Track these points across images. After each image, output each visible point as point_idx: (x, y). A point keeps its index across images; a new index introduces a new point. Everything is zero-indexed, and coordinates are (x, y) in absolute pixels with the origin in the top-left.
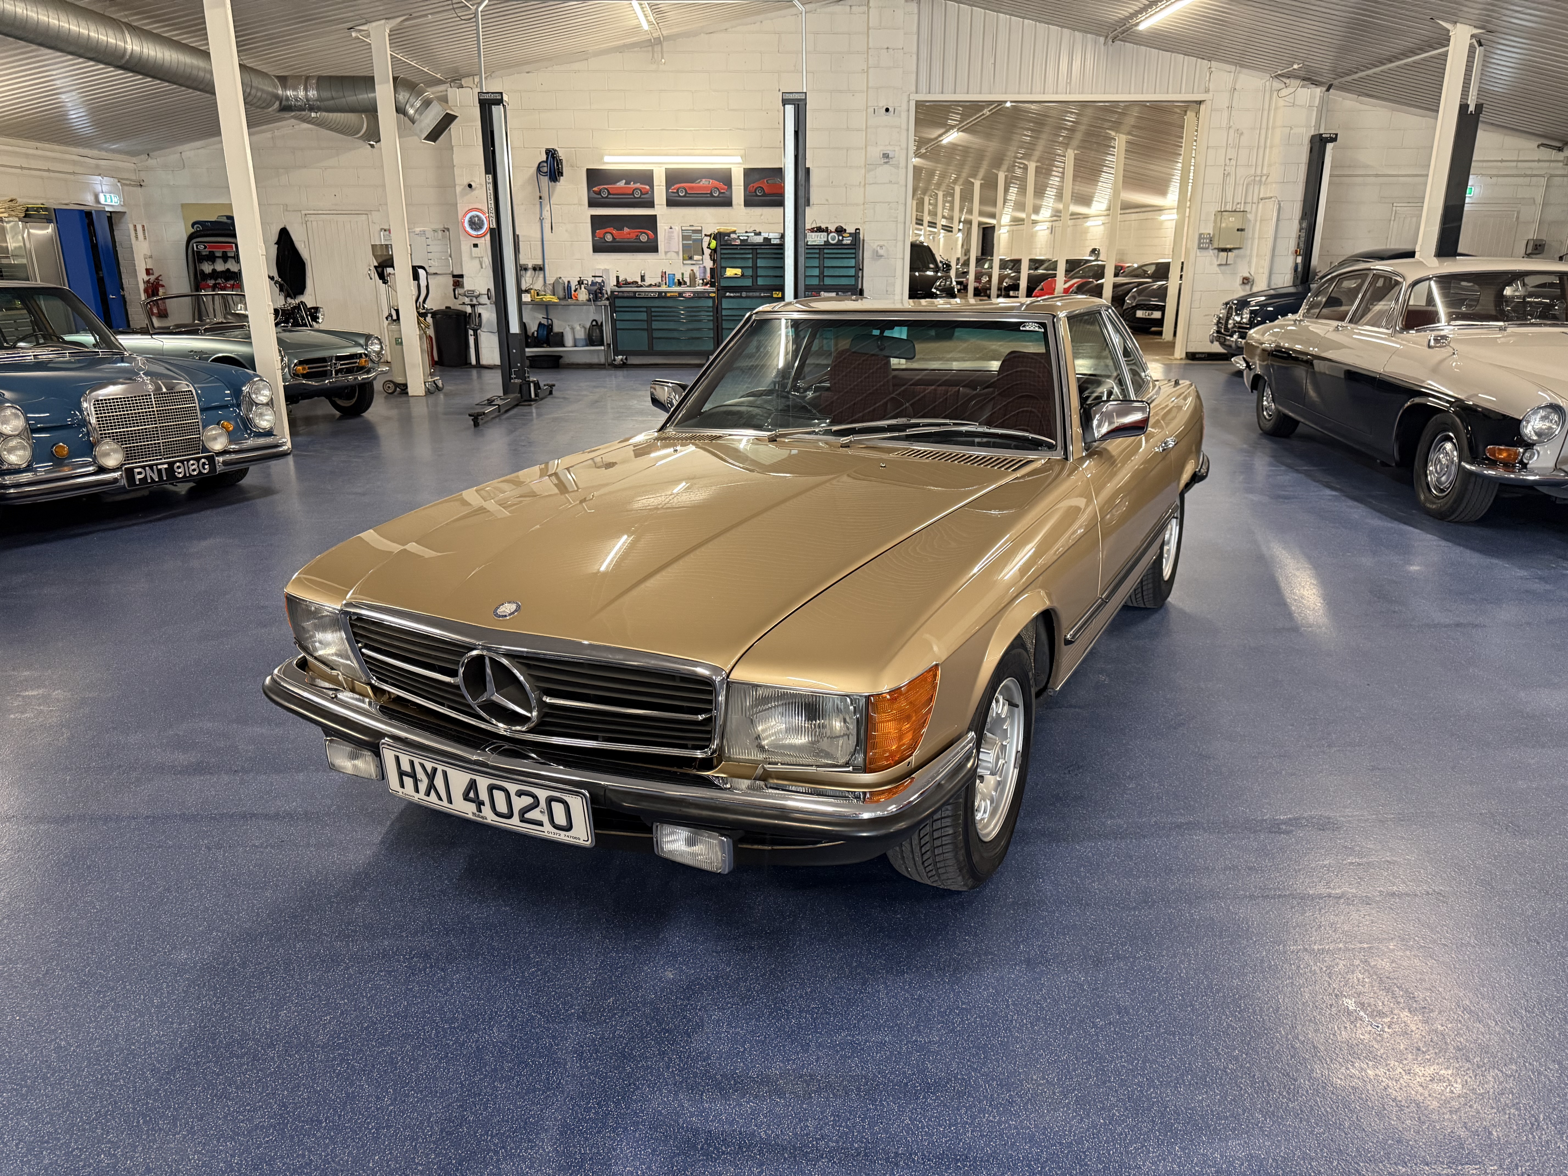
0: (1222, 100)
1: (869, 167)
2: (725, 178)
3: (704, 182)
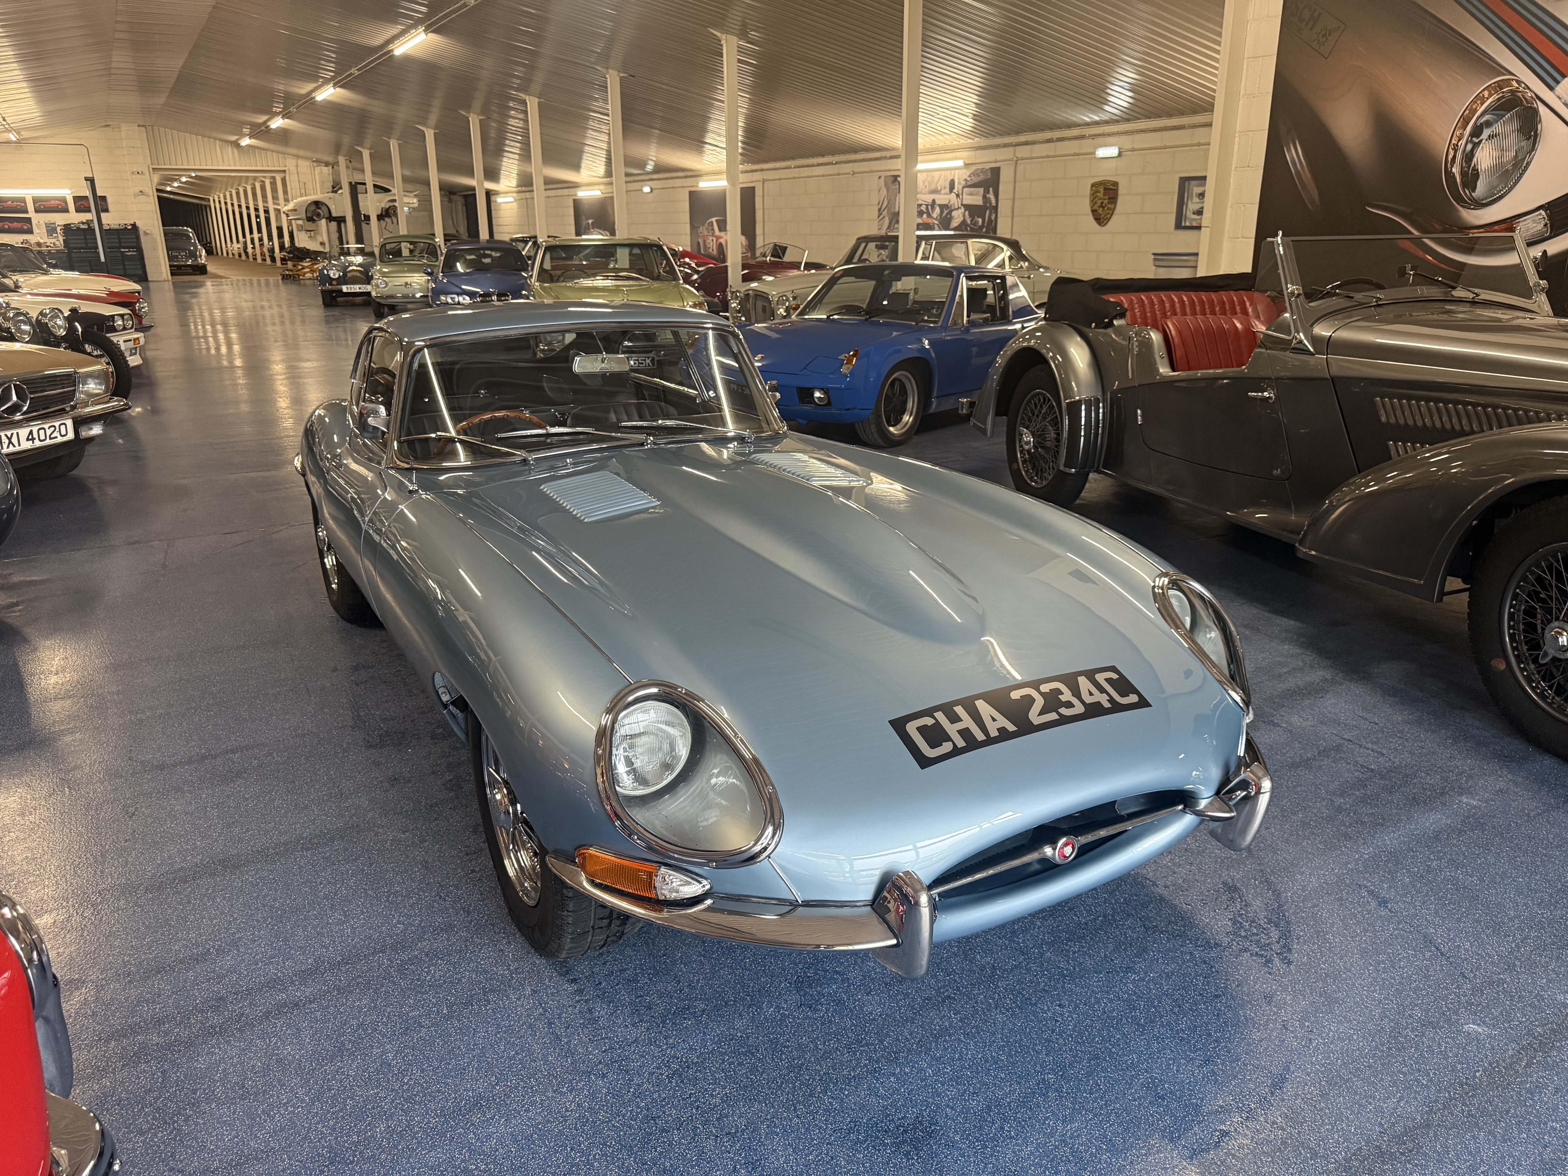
0: (293, 169)
1: (135, 196)
2: (64, 200)
3: (52, 202)
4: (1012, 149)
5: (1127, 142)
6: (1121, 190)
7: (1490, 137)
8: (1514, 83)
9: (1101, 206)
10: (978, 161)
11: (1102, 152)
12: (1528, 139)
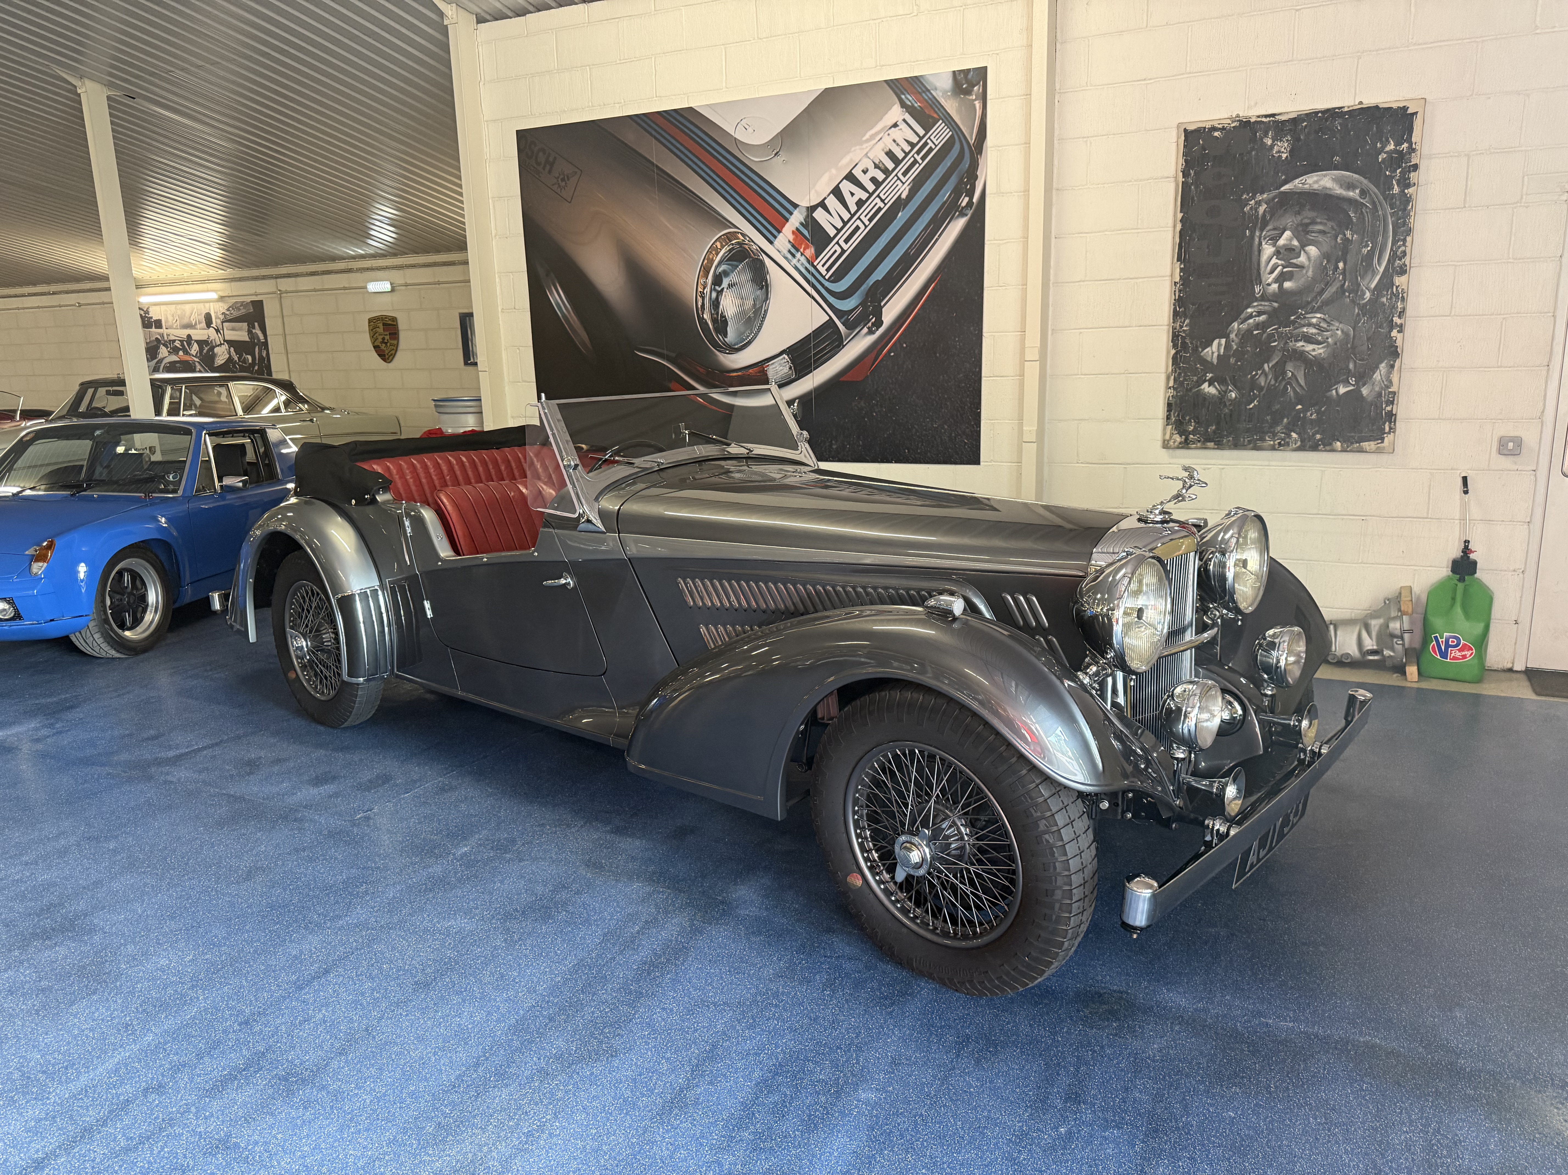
4: (273, 281)
5: (399, 277)
6: (402, 325)
7: (730, 286)
8: (740, 235)
9: (383, 342)
10: (234, 294)
11: (373, 287)
12: (761, 288)
